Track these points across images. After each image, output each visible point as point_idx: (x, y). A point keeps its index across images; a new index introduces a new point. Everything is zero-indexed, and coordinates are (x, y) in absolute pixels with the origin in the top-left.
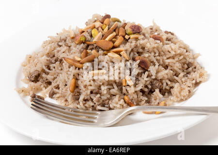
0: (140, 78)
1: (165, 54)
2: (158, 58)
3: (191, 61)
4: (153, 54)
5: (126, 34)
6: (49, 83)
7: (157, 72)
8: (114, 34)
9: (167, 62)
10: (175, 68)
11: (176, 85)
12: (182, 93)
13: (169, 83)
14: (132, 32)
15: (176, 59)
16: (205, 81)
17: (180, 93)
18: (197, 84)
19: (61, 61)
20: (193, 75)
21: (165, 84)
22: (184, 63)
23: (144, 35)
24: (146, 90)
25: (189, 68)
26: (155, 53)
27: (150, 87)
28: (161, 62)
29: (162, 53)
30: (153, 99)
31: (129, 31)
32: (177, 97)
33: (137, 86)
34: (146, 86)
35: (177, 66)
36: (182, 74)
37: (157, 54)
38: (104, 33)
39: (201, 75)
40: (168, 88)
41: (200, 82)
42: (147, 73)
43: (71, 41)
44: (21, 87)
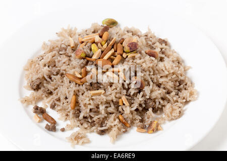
0: (135, 98)
1: (159, 73)
2: (153, 76)
3: (182, 78)
4: (148, 73)
5: (124, 52)
6: (51, 93)
7: (152, 91)
8: (113, 51)
9: (161, 80)
10: (168, 87)
11: (168, 106)
12: (173, 114)
13: (162, 102)
14: (129, 51)
15: (169, 78)
16: (194, 100)
17: (171, 113)
18: (187, 102)
19: (62, 74)
20: (185, 93)
21: (157, 103)
22: (176, 81)
23: (140, 53)
24: (140, 109)
25: (180, 85)
26: (150, 72)
27: (144, 106)
28: (155, 81)
29: (157, 72)
30: (146, 118)
31: (127, 49)
32: (169, 116)
33: (132, 105)
34: (140, 105)
35: (170, 85)
36: (173, 93)
37: (152, 73)
38: (103, 49)
39: (191, 94)
40: (160, 106)
41: (190, 101)
42: (142, 93)
43: (71, 51)
44: (24, 97)
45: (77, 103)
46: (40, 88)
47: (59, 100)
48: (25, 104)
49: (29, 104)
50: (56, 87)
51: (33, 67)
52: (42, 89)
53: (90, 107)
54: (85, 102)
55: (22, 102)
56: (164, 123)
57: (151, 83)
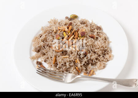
0: (83, 59)
1: (95, 47)
2: (92, 49)
3: (106, 49)
4: (90, 47)
5: (78, 36)
7: (91, 56)
8: (73, 36)
9: (96, 50)
10: (99, 54)
11: (99, 63)
12: (101, 67)
13: (96, 61)
15: (100, 49)
16: (111, 60)
17: (100, 67)
18: (108, 61)
20: (107, 56)
21: (94, 62)
22: (103, 50)
23: (86, 37)
24: (86, 64)
25: (105, 52)
26: (91, 46)
27: (87, 63)
28: (93, 50)
29: (94, 46)
30: (88, 68)
31: (80, 35)
32: (99, 68)
33: (82, 63)
34: (86, 62)
35: (100, 52)
36: (101, 56)
37: (91, 47)
38: (69, 35)
39: (110, 57)
40: (95, 63)
41: (109, 60)
42: (86, 57)
43: (54, 34)
44: (32, 56)
45: (56, 60)
46: (40, 51)
47: (48, 58)
48: (32, 60)
49: (34, 60)
50: (47, 51)
51: (36, 40)
52: (41, 52)
53: (62, 63)
54: (59, 61)
55: (31, 59)
56: (97, 71)
57: (91, 52)
